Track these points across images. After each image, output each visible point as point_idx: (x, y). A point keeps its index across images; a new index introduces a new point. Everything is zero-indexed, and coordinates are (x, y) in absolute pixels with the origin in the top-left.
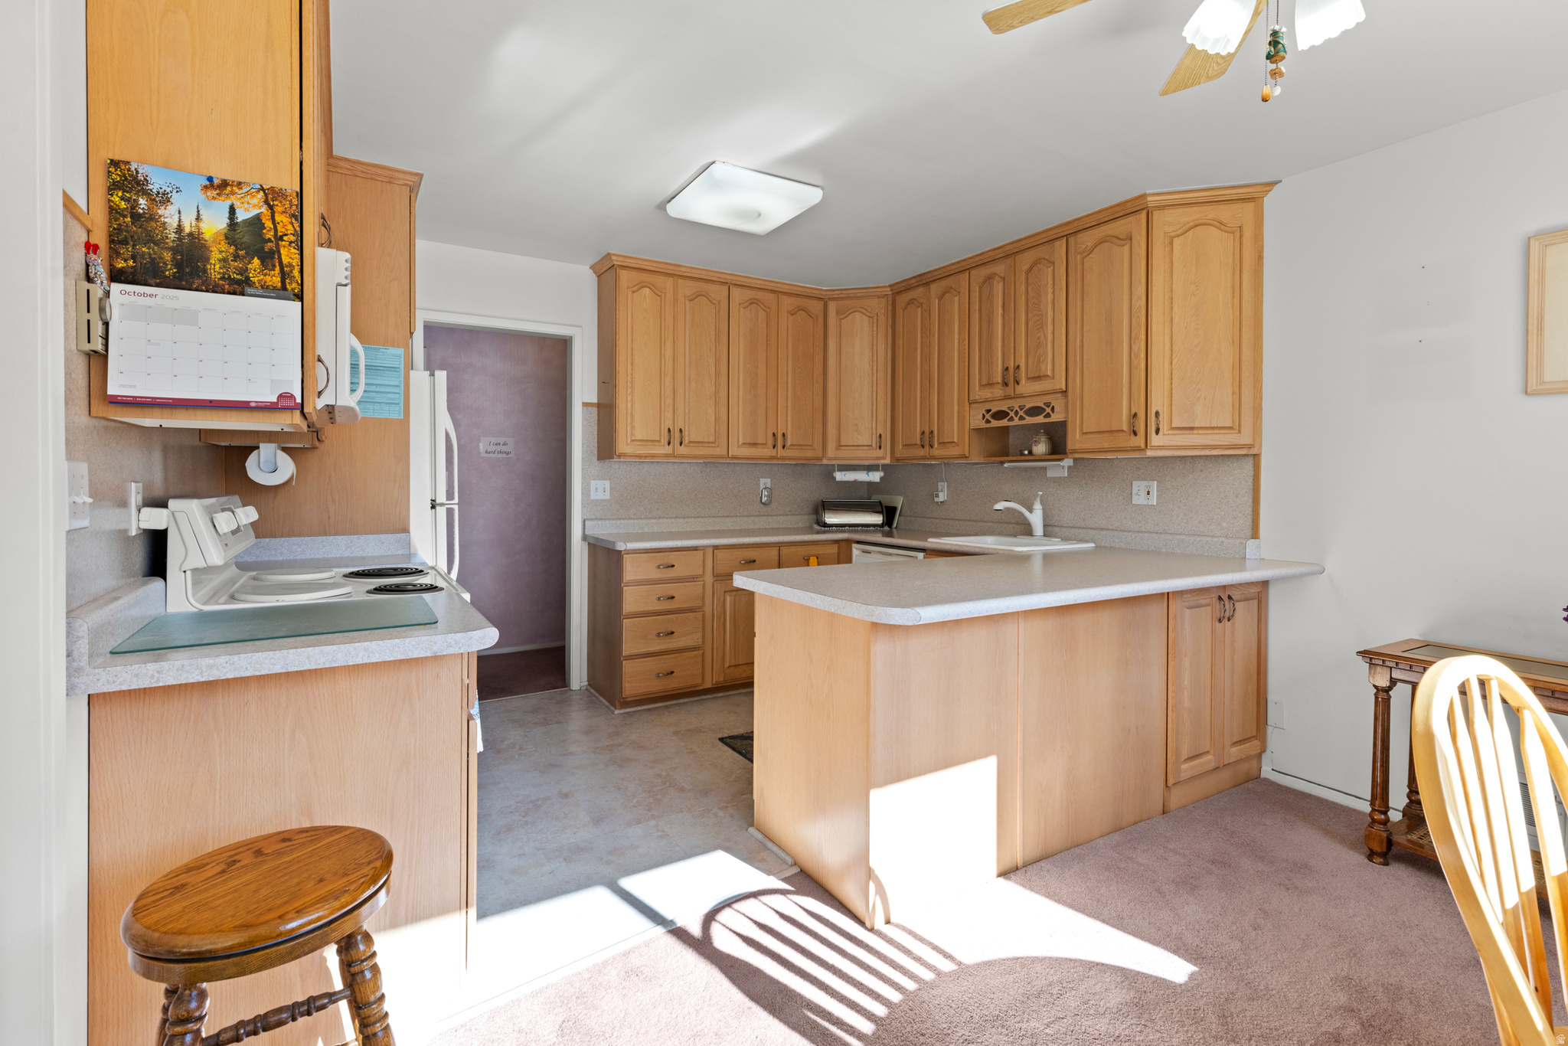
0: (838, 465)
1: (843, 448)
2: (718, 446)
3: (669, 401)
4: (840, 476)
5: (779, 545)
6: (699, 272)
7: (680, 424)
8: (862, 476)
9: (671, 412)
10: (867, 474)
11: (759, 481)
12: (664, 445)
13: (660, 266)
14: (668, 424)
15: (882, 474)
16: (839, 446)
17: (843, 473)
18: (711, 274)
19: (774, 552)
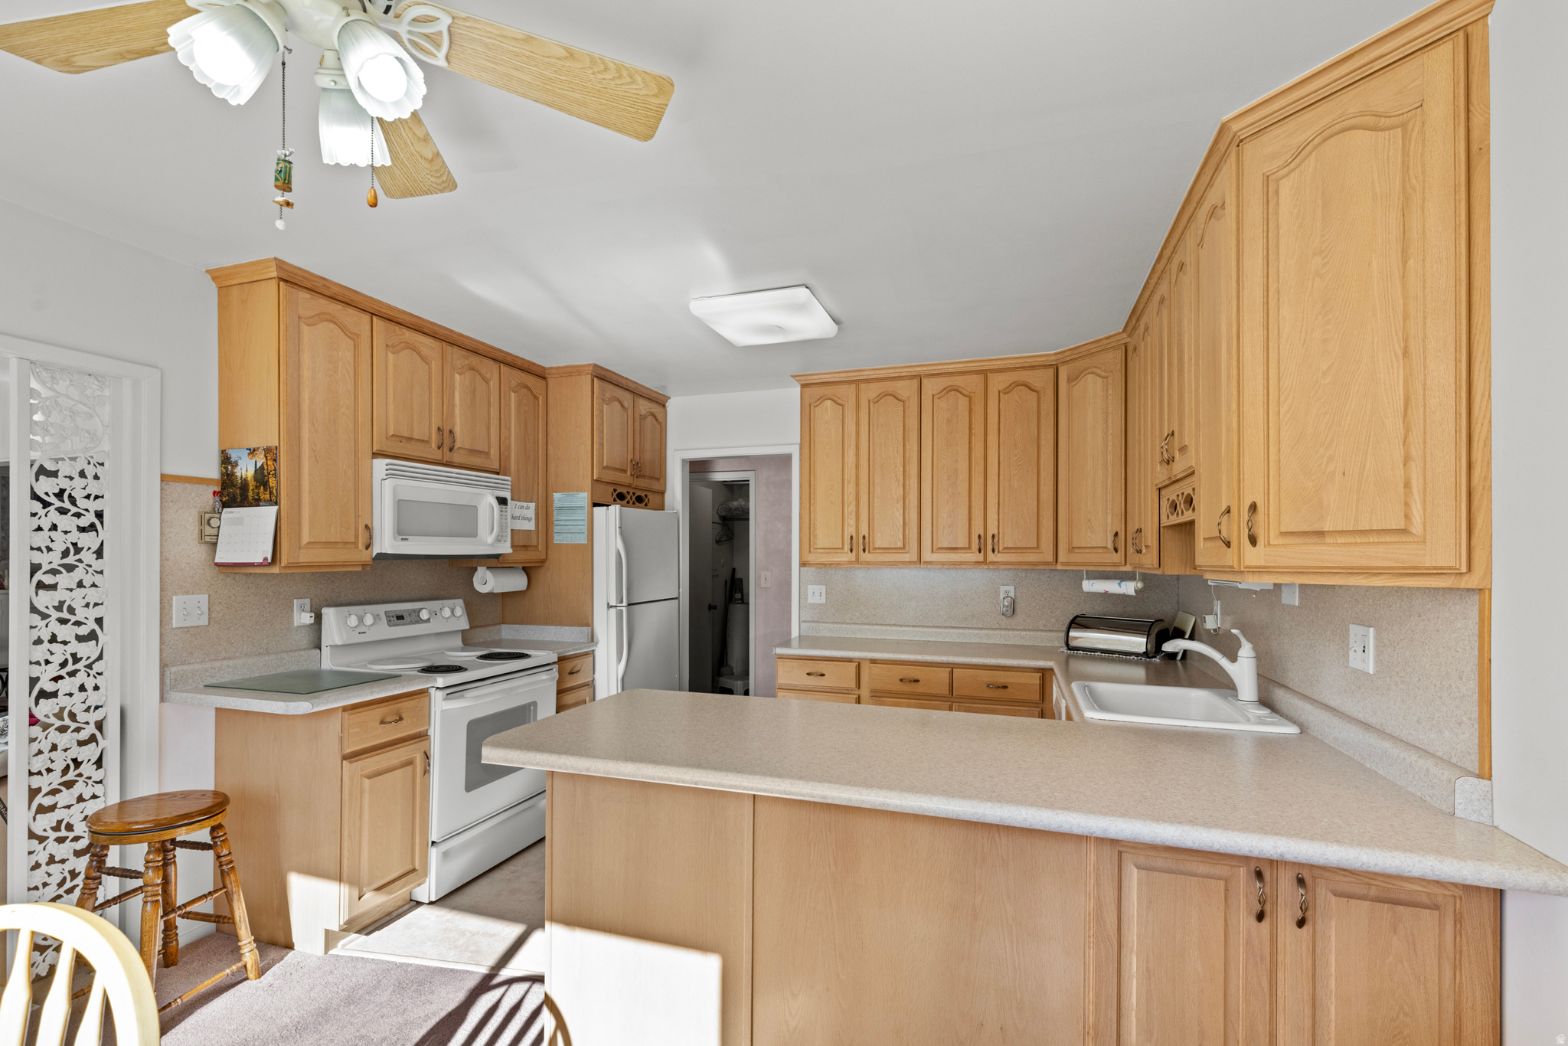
0: (1087, 571)
1: (1076, 551)
2: (908, 552)
3: (852, 508)
4: (1088, 586)
5: (952, 667)
6: (884, 371)
7: (864, 531)
8: (1112, 587)
9: (854, 519)
10: (1119, 584)
11: (999, 588)
12: (847, 553)
13: (842, 375)
14: (850, 530)
15: (1140, 585)
16: (1072, 549)
17: (1092, 581)
18: (898, 370)
19: (944, 674)
